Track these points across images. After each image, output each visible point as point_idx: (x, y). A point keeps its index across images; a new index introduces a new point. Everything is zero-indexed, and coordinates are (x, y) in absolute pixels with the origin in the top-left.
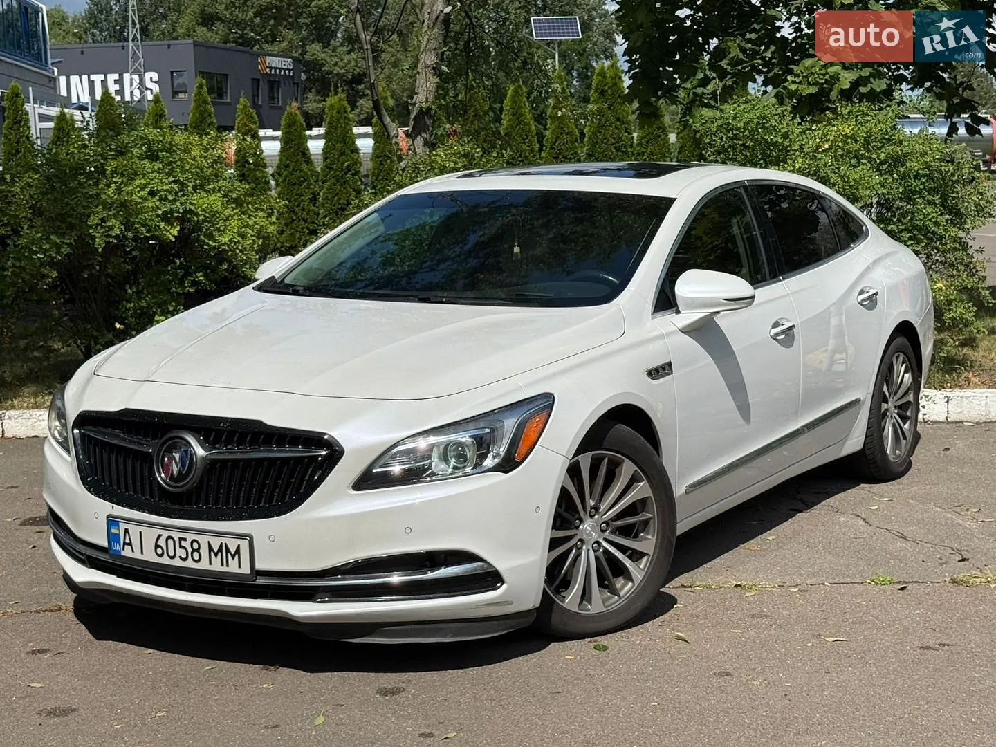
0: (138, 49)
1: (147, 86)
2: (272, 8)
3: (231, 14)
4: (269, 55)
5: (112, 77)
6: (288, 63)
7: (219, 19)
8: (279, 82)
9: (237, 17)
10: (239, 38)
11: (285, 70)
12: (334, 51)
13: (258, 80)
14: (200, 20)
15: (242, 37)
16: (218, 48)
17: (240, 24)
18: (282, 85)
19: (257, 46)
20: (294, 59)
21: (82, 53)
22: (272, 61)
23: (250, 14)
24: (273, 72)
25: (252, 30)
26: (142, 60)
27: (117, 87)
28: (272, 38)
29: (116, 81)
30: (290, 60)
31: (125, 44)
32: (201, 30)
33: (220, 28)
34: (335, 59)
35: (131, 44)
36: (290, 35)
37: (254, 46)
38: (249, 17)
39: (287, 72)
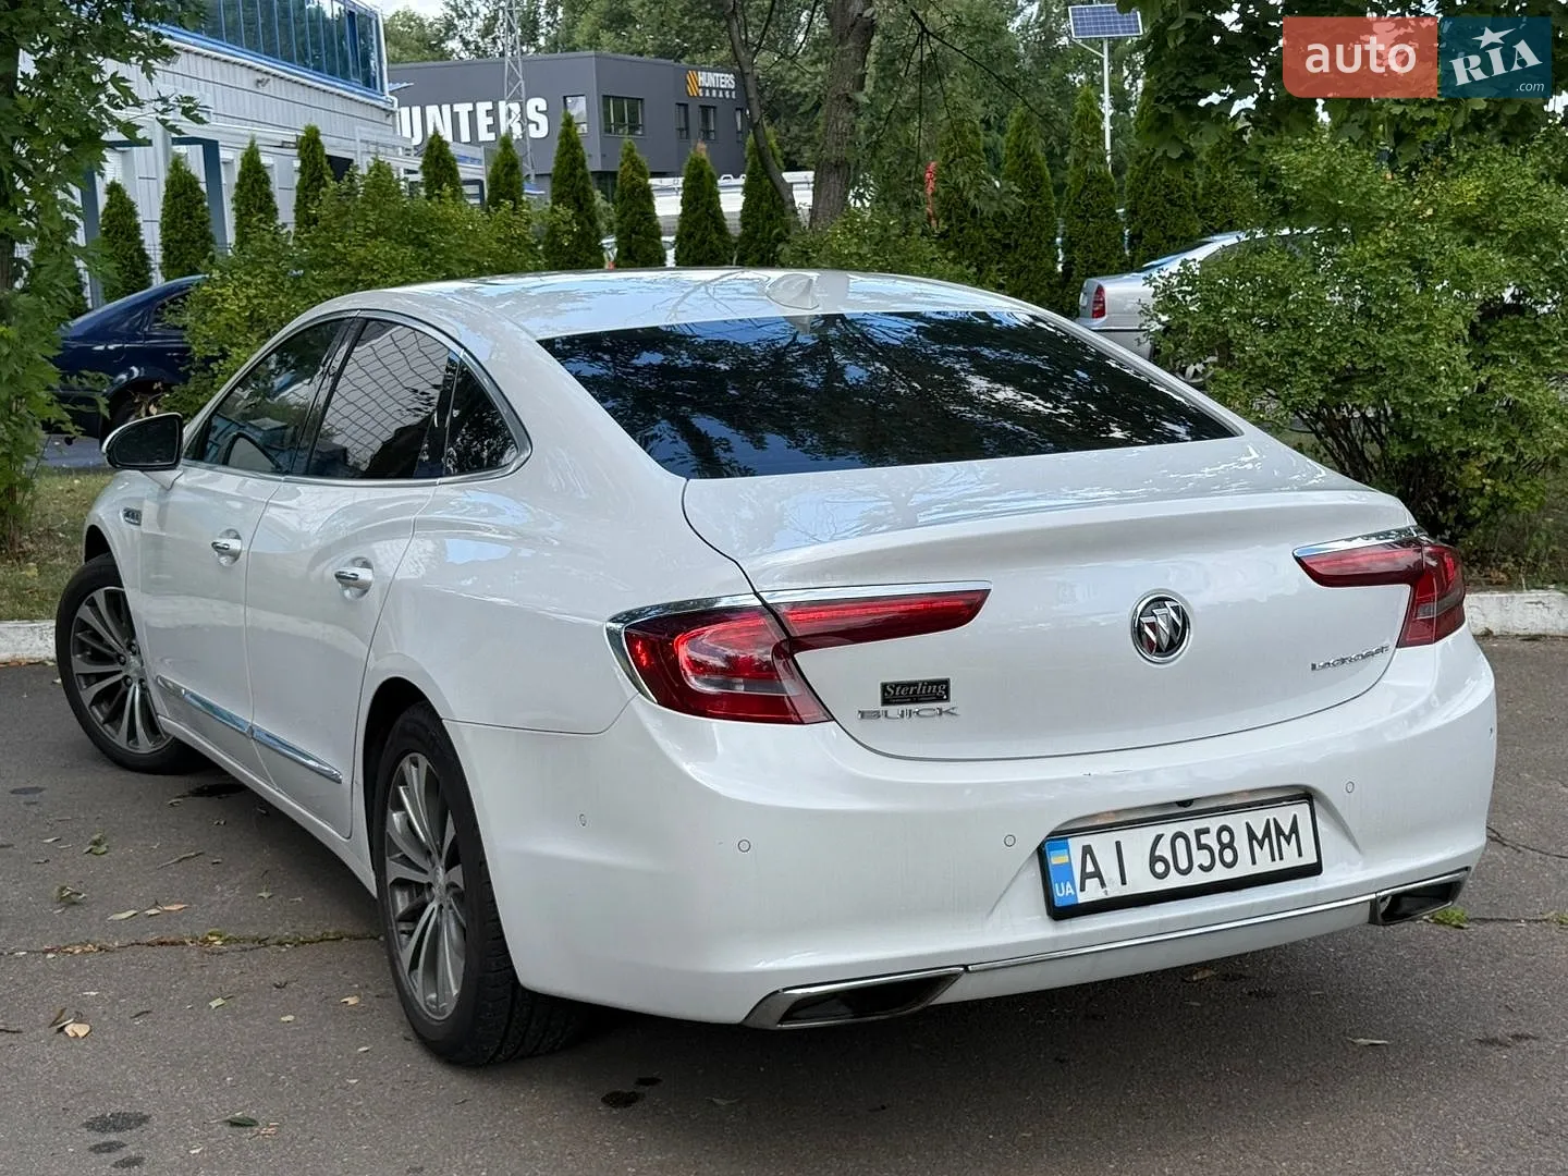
4: (702, 70)
5: (482, 107)
6: (727, 80)
8: (715, 107)
10: (659, 47)
11: (724, 90)
13: (688, 107)
18: (720, 109)
19: (687, 58)
20: (735, 74)
24: (708, 94)
26: (522, 82)
28: (706, 45)
30: (729, 76)
37: (681, 56)
39: (727, 93)
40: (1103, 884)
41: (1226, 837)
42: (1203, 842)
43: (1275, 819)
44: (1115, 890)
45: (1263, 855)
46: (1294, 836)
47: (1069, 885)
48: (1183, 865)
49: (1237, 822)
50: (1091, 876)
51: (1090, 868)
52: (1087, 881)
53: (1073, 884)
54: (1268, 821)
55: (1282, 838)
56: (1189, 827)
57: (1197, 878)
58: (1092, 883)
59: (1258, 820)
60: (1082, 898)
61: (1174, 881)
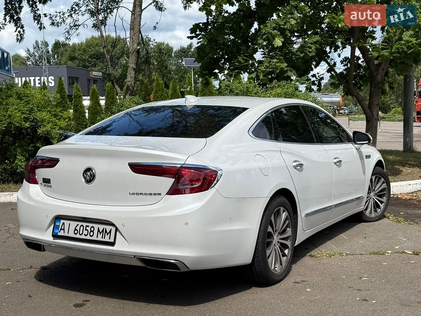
0: (46, 68)
1: (50, 81)
2: (95, 55)
3: (80, 57)
4: (94, 71)
5: (37, 78)
6: (100, 74)
7: (76, 58)
8: (97, 80)
9: (83, 58)
10: (83, 65)
11: (99, 76)
12: (117, 70)
13: (90, 79)
14: (70, 59)
15: (84, 65)
16: (75, 68)
17: (83, 60)
18: (98, 81)
19: (90, 68)
20: (103, 73)
21: (27, 70)
22: (95, 73)
23: (87, 57)
24: (95, 77)
25: (88, 63)
26: (48, 72)
27: (39, 82)
28: (95, 65)
29: (39, 80)
30: (101, 73)
31: (42, 67)
32: (69, 63)
33: (77, 62)
34: (117, 73)
35: (44, 67)
36: (101, 64)
37: (88, 68)
38: (87, 58)
39: (100, 77)
40: (64, 232)
41: (92, 229)
42: (87, 229)
43: (106, 228)
44: (66, 234)
45: (100, 236)
46: (109, 234)
47: (57, 230)
48: (81, 233)
49: (96, 226)
50: (62, 229)
51: (63, 228)
52: (61, 230)
53: (58, 231)
54: (104, 228)
55: (106, 233)
56: (85, 224)
57: (83, 237)
58: (62, 231)
59: (101, 227)
60: (59, 234)
61: (78, 236)
